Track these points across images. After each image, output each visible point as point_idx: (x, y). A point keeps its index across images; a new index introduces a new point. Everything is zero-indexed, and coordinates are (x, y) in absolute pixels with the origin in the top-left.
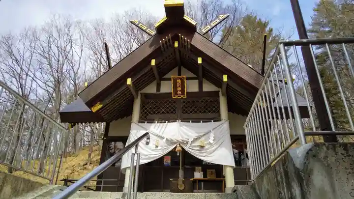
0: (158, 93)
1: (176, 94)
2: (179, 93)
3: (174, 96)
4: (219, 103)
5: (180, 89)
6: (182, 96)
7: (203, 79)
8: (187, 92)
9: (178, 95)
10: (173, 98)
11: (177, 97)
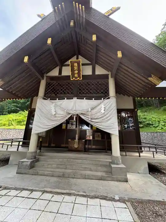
0: (60, 76)
1: (73, 76)
2: (76, 75)
3: (72, 79)
4: (108, 84)
5: (77, 72)
6: (78, 78)
7: (96, 64)
8: (82, 75)
9: (75, 77)
10: (71, 79)
11: (74, 79)
